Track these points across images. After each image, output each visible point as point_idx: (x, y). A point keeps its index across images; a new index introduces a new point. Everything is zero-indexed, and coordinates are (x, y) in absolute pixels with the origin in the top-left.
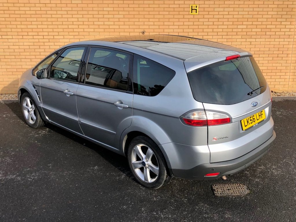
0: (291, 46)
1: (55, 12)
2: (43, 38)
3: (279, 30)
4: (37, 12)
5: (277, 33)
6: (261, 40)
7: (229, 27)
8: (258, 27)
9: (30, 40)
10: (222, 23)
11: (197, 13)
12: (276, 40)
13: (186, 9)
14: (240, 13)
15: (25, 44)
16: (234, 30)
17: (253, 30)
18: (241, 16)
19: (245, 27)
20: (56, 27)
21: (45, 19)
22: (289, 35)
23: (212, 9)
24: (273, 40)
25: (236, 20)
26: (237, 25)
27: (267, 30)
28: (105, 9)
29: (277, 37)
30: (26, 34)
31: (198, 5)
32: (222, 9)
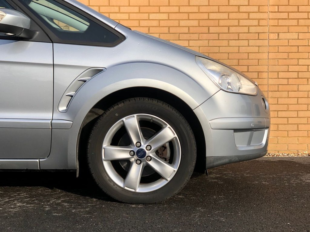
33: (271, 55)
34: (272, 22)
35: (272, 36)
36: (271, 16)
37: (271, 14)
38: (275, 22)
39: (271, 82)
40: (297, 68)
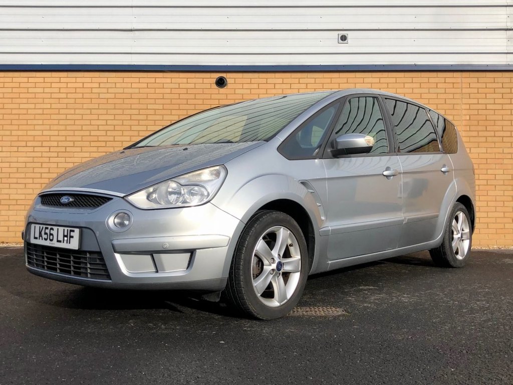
1: (72, 112)
9: (29, 154)
15: (20, 159)
20: (71, 133)
28: (150, 107)
30: (24, 144)
36: (464, 134)
38: (467, 139)
40: (486, 177)
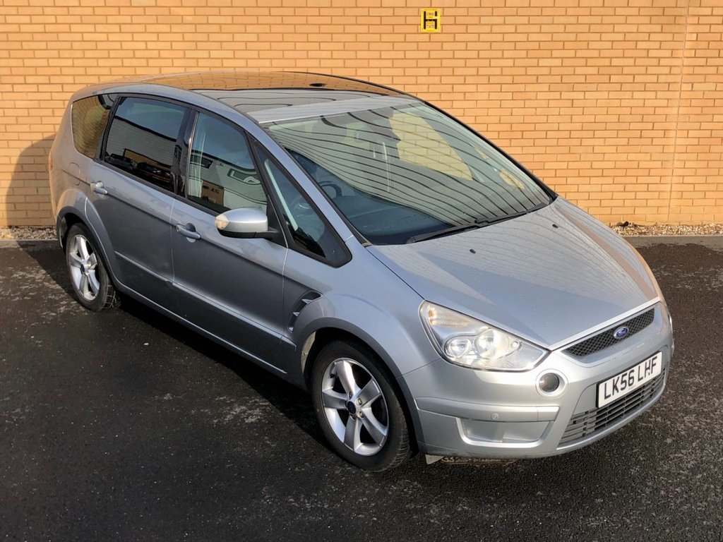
0: (675, 111)
1: (91, 28)
2: (61, 90)
3: (643, 70)
4: (49, 28)
5: (638, 79)
6: (597, 95)
7: (518, 62)
8: (590, 62)
9: (32, 96)
10: (499, 54)
11: (439, 30)
12: (636, 95)
13: (409, 20)
14: (545, 28)
15: (19, 104)
16: (530, 71)
17: (579, 71)
18: (548, 37)
19: (558, 62)
20: (93, 63)
21: (67, 45)
22: (669, 83)
23: (476, 20)
24: (628, 95)
25: (536, 45)
26: (538, 58)
27: (614, 70)
28: (212, 20)
29: (637, 87)
30: (21, 80)
31: (439, 11)
32: (500, 20)
33: (682, 110)
34: (686, 70)
35: (685, 87)
36: (686, 62)
37: (685, 60)
38: (690, 70)
39: (679, 141)
40: (711, 126)
